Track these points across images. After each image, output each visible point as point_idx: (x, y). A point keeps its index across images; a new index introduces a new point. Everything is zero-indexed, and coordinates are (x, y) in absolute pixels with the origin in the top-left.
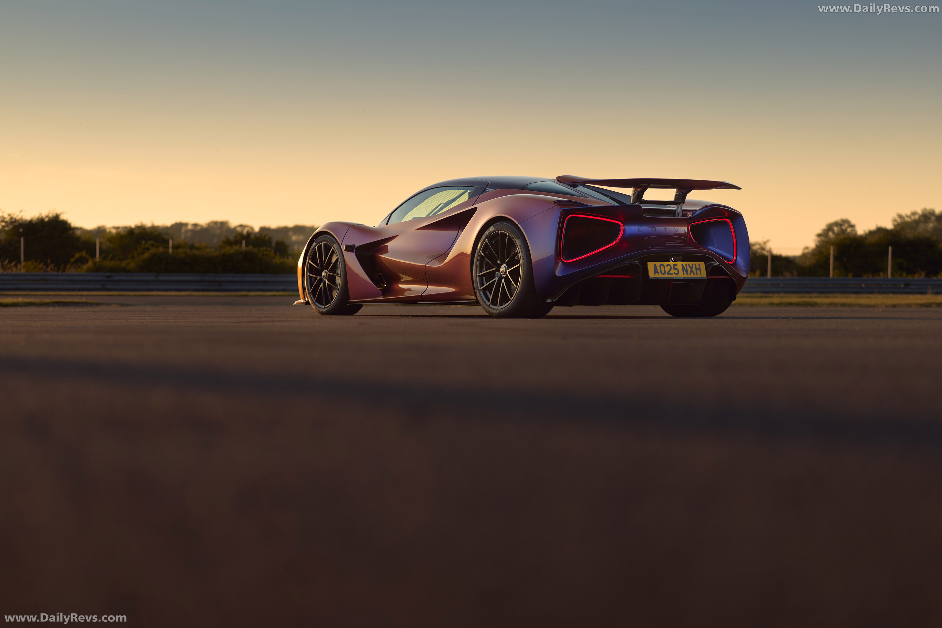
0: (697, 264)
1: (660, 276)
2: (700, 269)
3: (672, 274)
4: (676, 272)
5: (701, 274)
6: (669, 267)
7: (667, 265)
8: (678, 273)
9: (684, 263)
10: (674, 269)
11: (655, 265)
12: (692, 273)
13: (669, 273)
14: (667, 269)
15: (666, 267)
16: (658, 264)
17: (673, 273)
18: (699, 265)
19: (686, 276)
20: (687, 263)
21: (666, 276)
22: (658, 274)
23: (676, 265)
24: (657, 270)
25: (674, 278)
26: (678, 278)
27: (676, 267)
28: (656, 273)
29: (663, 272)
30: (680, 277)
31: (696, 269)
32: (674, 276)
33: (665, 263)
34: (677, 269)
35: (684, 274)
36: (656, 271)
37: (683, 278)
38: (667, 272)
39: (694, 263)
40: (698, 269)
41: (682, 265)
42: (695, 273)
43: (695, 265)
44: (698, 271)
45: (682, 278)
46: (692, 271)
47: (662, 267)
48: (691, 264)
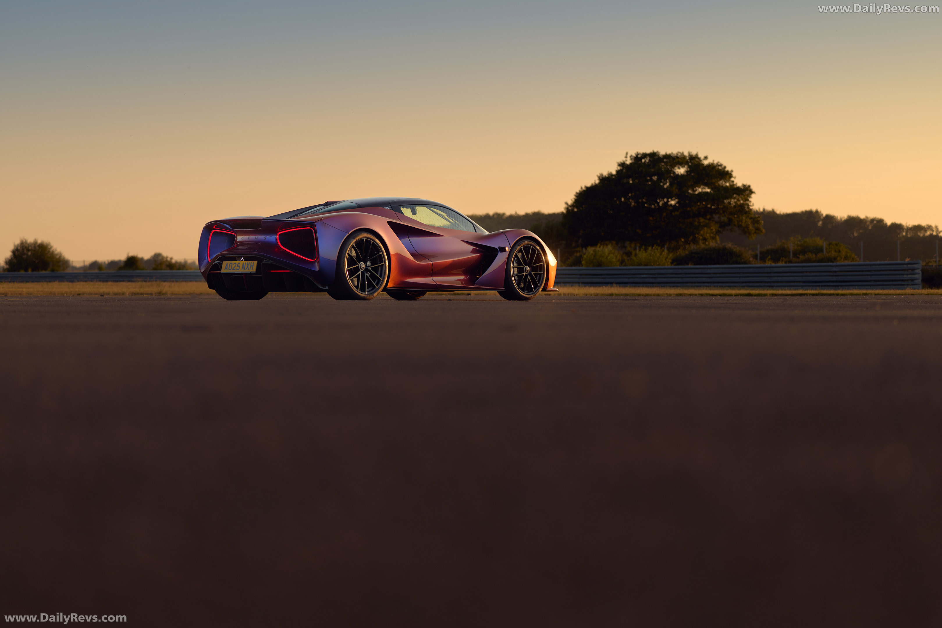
0: (252, 262)
2: (253, 266)
3: (235, 269)
4: (238, 268)
5: (253, 269)
6: (235, 265)
10: (237, 266)
11: (227, 264)
12: (247, 269)
13: (233, 269)
14: (233, 266)
15: (233, 264)
16: (229, 263)
19: (243, 271)
20: (246, 262)
21: (231, 271)
22: (227, 270)
23: (240, 263)
24: (227, 267)
25: (236, 273)
28: (226, 269)
29: (230, 268)
30: (239, 272)
31: (251, 266)
32: (236, 271)
33: (233, 262)
34: (239, 266)
35: (242, 269)
37: (241, 273)
40: (252, 266)
41: (243, 263)
42: (249, 269)
44: (252, 267)
46: (248, 267)
47: (231, 265)
48: (249, 262)
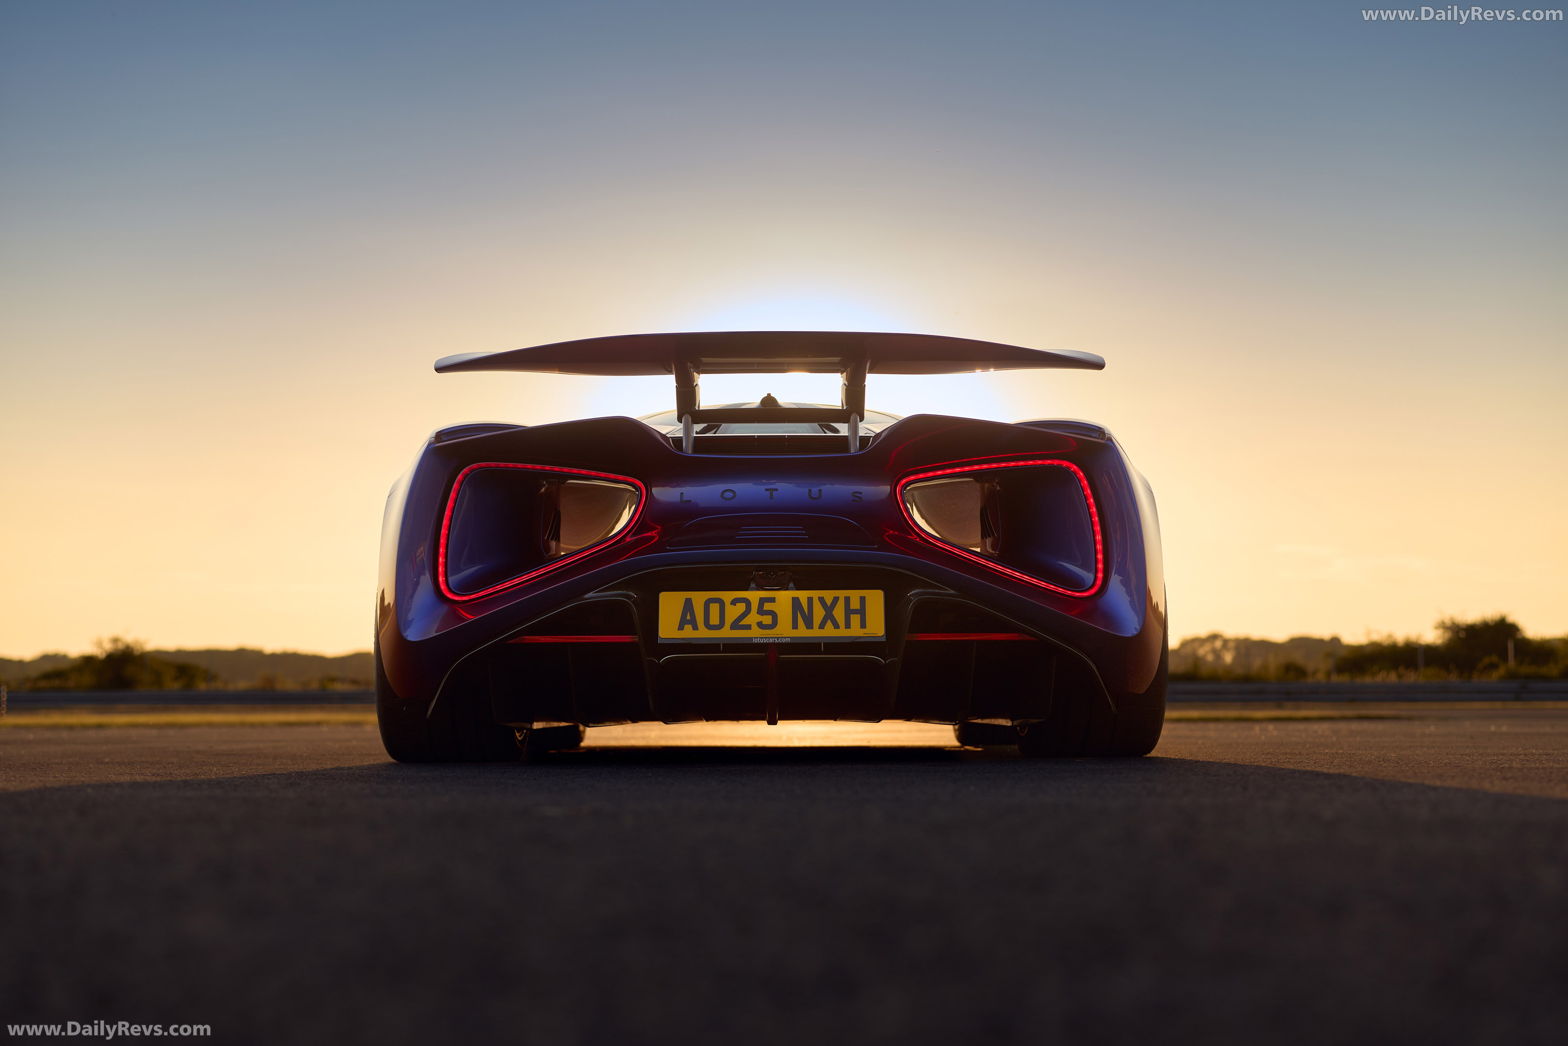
0: (855, 595)
1: (703, 633)
2: (862, 612)
3: (748, 627)
4: (767, 620)
5: (863, 625)
6: (742, 607)
7: (734, 602)
8: (774, 624)
9: (803, 595)
10: (761, 611)
11: (688, 603)
12: (829, 624)
13: (735, 625)
14: (733, 612)
15: (729, 608)
16: (699, 598)
17: (754, 627)
18: (863, 600)
19: (802, 632)
20: (815, 594)
21: (727, 633)
22: (695, 628)
23: (772, 600)
24: (693, 616)
25: (755, 641)
26: (771, 641)
27: (767, 606)
28: (687, 626)
29: (714, 620)
30: (778, 638)
31: (849, 612)
32: (755, 634)
33: (728, 596)
34: (774, 615)
35: (795, 626)
36: (687, 617)
37: (789, 640)
38: (729, 620)
39: (842, 594)
40: (856, 612)
41: (796, 601)
42: (842, 623)
43: (847, 600)
44: (855, 618)
45: (784, 641)
46: (829, 616)
47: (715, 608)
48: (828, 595)
